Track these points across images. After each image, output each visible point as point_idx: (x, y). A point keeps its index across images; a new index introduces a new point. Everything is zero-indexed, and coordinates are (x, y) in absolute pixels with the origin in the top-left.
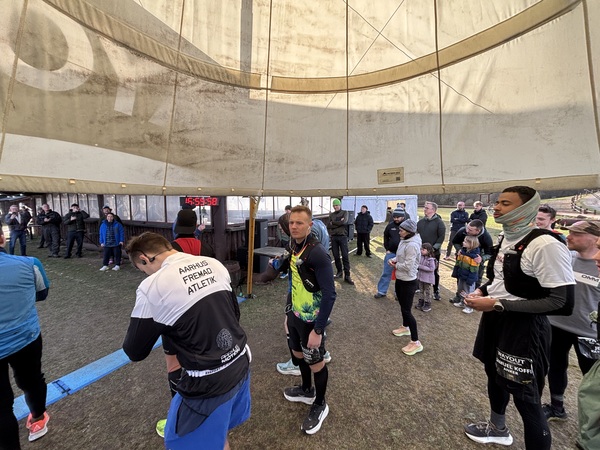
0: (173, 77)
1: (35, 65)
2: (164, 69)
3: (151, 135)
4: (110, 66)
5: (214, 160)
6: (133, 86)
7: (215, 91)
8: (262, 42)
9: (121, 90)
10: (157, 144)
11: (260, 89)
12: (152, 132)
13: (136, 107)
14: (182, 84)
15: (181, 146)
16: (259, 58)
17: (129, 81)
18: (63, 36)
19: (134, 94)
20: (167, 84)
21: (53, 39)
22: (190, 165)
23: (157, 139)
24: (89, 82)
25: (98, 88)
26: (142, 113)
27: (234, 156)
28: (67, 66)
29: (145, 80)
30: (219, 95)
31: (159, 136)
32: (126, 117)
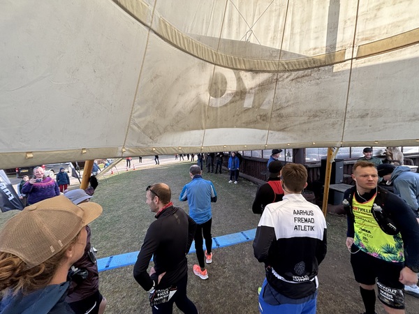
0: (275, 77)
1: (215, 97)
2: (270, 75)
3: (261, 116)
4: (243, 84)
5: (300, 124)
6: (253, 91)
7: (304, 76)
8: (348, 22)
9: (248, 95)
10: (263, 120)
11: (345, 61)
12: (261, 114)
13: (254, 102)
14: (280, 80)
15: (278, 119)
16: (344, 37)
17: (251, 89)
18: (225, 79)
19: (253, 96)
20: (272, 83)
21: (222, 82)
22: (283, 130)
23: (264, 118)
24: (234, 96)
25: (237, 98)
26: (256, 104)
27: (317, 119)
28: (226, 93)
29: (259, 85)
30: (306, 78)
31: (265, 116)
32: (249, 109)
